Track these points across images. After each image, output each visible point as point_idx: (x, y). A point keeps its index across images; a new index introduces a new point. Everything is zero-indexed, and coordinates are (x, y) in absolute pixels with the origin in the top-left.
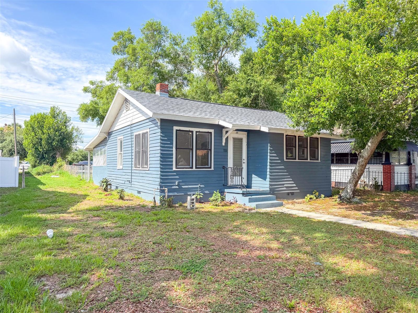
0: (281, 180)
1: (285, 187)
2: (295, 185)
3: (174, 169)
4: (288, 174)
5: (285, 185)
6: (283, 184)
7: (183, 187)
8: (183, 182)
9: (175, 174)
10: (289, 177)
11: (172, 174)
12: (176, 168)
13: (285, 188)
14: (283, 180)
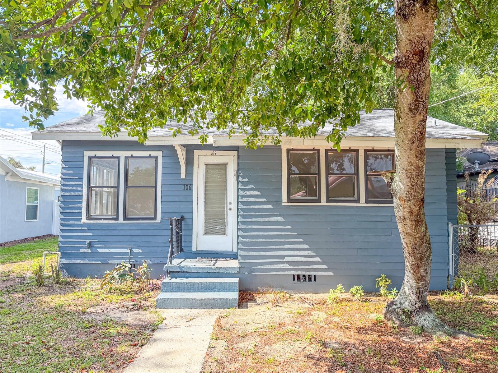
0: (274, 247)
1: (287, 262)
2: (318, 259)
3: (84, 220)
4: (296, 234)
5: (287, 259)
6: (283, 257)
7: (100, 250)
8: (99, 242)
9: (86, 228)
10: (301, 240)
11: (80, 228)
12: (87, 219)
13: (286, 266)
14: (281, 247)
